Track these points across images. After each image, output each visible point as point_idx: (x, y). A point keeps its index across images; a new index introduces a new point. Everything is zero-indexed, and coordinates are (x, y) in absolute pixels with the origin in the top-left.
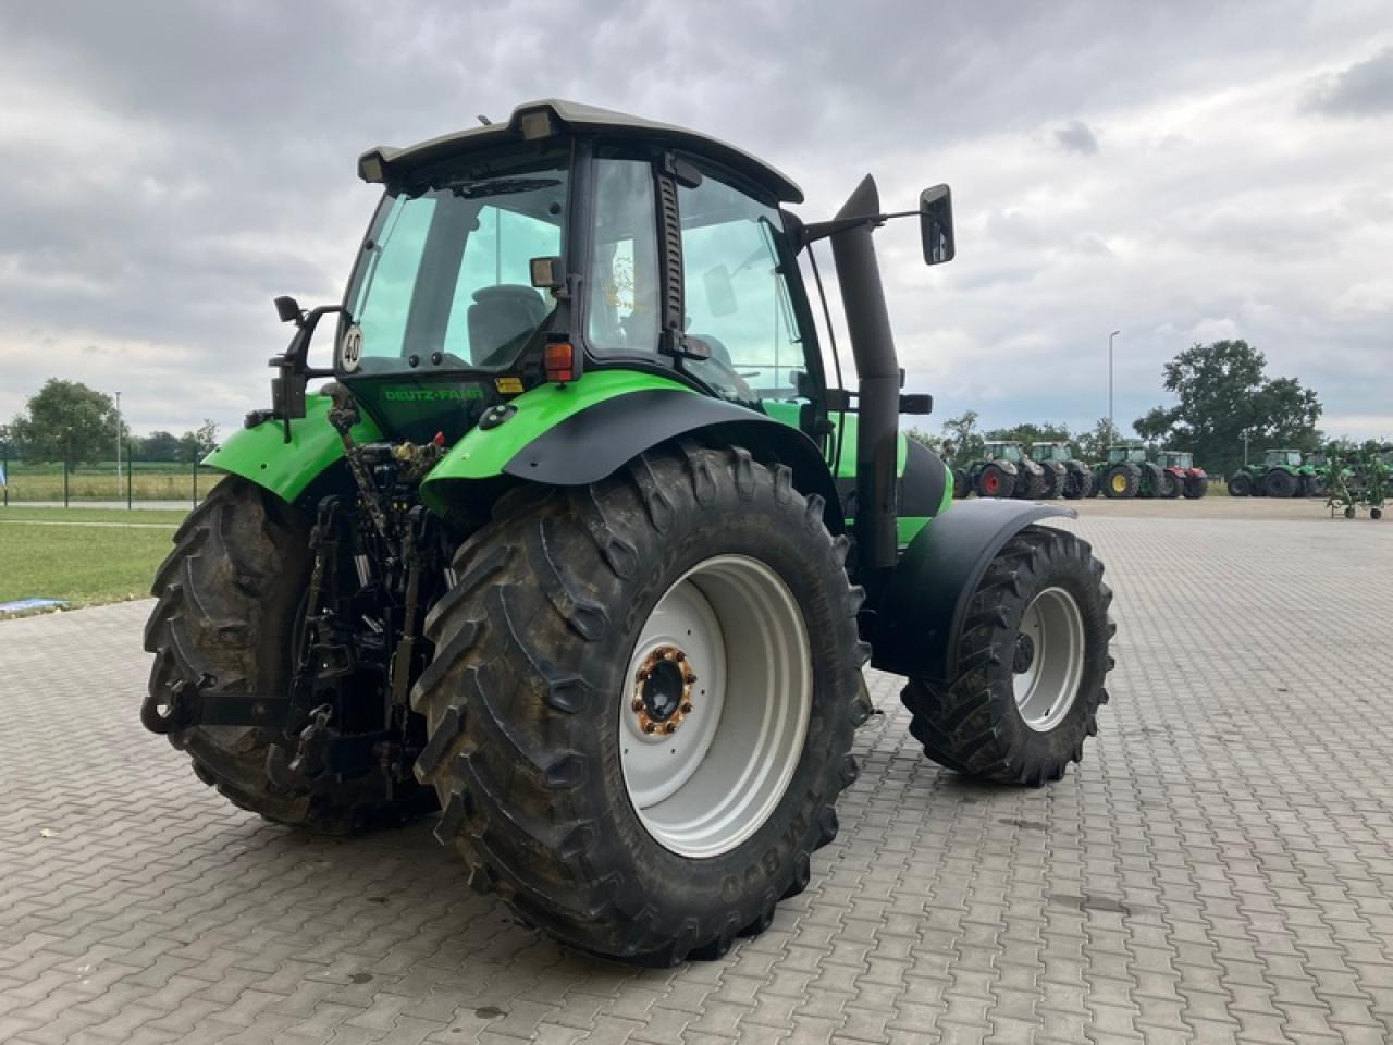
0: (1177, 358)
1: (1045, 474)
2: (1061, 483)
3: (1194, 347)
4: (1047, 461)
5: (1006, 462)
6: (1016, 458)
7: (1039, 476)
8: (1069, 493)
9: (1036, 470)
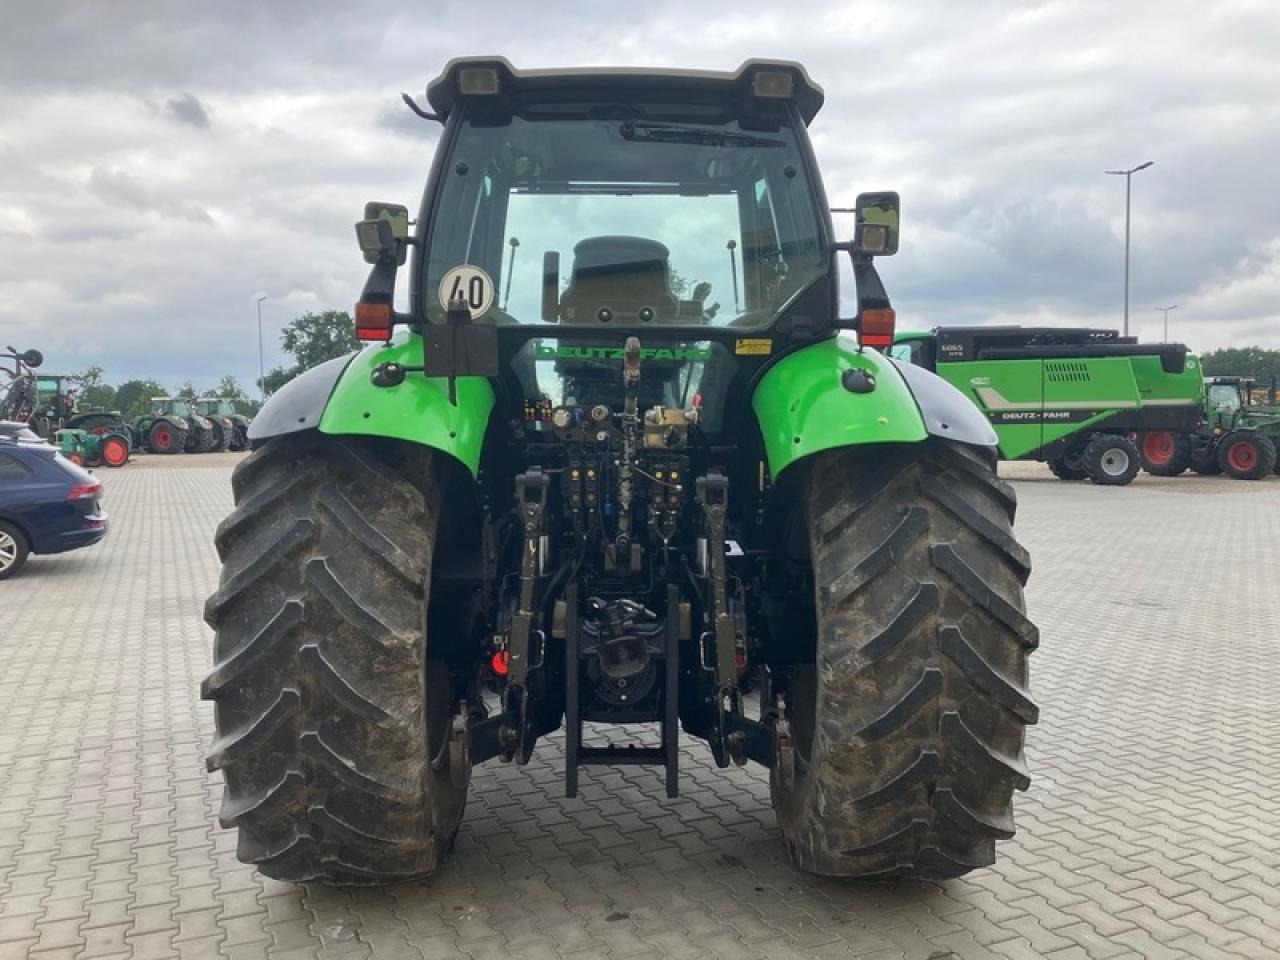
0: (292, 323)
1: (214, 429)
2: (228, 437)
3: (306, 314)
4: (213, 416)
5: (177, 418)
6: (185, 413)
7: (208, 431)
8: (235, 446)
9: (207, 425)
